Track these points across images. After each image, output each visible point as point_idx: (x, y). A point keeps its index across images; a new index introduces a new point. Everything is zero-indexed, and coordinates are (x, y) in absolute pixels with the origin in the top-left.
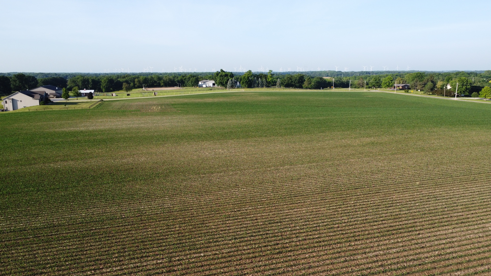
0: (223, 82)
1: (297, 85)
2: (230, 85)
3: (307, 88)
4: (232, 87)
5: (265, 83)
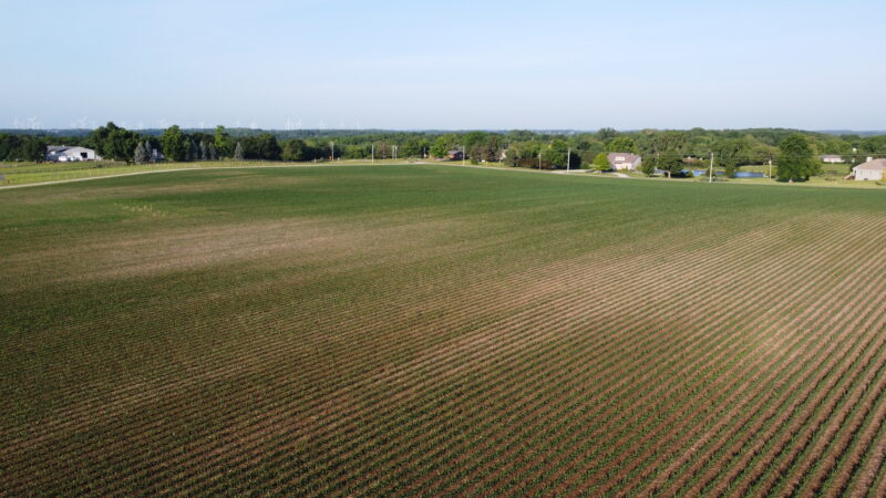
0: (122, 150)
1: (268, 154)
2: (142, 157)
3: (290, 160)
4: (147, 159)
5: (213, 152)
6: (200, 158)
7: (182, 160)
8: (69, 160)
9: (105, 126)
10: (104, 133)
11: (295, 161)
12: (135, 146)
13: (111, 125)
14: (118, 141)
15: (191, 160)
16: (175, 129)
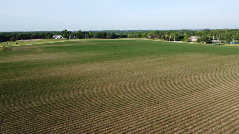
0: (67, 36)
2: (70, 38)
4: (72, 38)
5: (88, 36)
6: (85, 38)
7: (80, 38)
8: (57, 39)
9: (64, 30)
10: (63, 32)
11: (109, 38)
12: (69, 35)
13: (65, 30)
14: (66, 34)
15: (83, 38)
16: (80, 31)
